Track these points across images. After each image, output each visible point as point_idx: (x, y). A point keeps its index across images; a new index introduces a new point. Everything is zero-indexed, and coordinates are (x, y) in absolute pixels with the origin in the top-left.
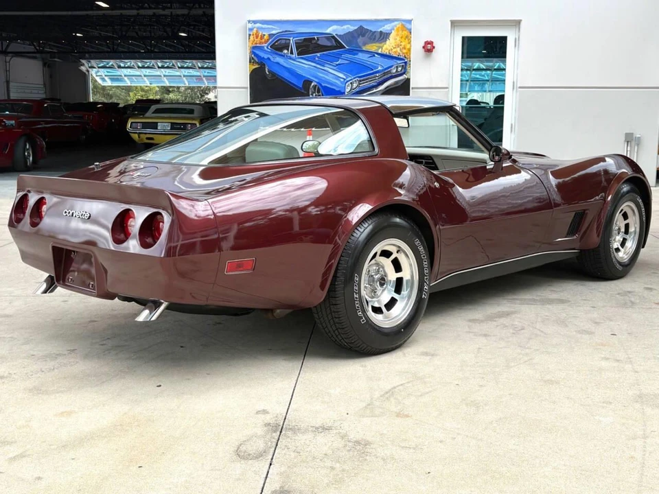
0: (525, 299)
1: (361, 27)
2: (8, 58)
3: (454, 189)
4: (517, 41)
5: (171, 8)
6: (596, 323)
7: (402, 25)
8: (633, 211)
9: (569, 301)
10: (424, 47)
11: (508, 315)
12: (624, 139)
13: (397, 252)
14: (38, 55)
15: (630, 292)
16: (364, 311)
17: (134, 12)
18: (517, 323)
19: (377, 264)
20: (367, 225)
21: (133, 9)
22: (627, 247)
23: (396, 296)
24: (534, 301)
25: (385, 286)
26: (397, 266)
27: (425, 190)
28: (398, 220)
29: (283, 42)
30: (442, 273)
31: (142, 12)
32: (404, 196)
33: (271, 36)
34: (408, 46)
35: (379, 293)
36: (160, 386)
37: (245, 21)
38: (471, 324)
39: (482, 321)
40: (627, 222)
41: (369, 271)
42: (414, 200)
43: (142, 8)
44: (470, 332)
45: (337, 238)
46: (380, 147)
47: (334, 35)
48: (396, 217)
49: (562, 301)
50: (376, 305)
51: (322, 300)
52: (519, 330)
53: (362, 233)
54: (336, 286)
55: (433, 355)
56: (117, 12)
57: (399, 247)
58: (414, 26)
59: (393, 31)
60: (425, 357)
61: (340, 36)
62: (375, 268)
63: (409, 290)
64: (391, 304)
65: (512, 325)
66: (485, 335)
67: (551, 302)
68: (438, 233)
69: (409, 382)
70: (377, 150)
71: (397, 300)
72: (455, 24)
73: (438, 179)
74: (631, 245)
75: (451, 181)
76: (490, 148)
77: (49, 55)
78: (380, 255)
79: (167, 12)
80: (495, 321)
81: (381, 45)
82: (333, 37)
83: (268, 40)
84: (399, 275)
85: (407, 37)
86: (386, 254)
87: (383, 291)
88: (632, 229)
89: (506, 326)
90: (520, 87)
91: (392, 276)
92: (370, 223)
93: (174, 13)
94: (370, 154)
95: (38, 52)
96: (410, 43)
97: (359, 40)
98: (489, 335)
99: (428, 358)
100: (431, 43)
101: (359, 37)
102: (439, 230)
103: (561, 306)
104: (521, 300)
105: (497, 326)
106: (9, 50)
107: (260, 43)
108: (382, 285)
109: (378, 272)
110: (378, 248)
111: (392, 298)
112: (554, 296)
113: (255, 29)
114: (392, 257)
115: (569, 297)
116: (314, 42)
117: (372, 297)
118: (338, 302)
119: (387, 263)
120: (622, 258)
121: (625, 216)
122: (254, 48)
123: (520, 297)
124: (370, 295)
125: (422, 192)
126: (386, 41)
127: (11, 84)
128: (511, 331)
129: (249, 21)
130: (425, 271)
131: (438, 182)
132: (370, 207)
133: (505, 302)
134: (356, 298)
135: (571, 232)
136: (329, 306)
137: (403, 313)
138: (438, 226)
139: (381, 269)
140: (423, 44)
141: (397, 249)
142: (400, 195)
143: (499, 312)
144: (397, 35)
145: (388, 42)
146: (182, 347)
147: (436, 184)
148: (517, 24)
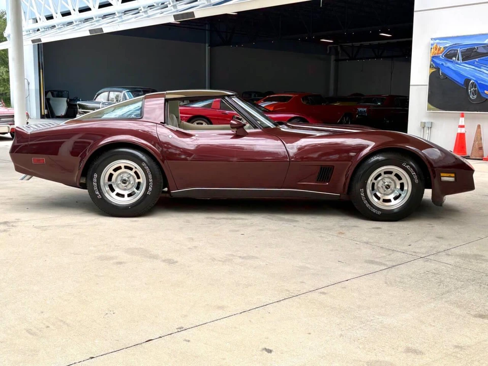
13: (135, 168)
23: (136, 191)
29: (453, 52)
33: (445, 48)
37: (429, 40)
78: (125, 168)
83: (443, 51)
84: (139, 180)
107: (438, 54)
113: (435, 44)
116: (474, 50)
122: (433, 57)
129: (432, 39)
147: (170, 136)
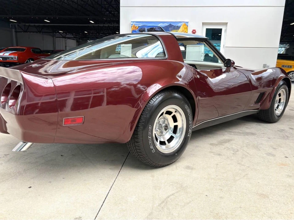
0: (235, 132)
1: (170, 24)
2: (66, 39)
3: (207, 79)
4: (226, 31)
5: (113, 24)
6: (274, 148)
7: (185, 24)
8: (284, 93)
9: (256, 134)
10: (192, 32)
11: (229, 141)
12: (263, 66)
13: (175, 112)
14: (75, 39)
15: (283, 130)
16: (154, 146)
17: (102, 25)
18: (234, 147)
19: (164, 118)
20: (158, 97)
21: (102, 24)
22: (279, 109)
23: (174, 135)
24: (240, 134)
25: (167, 130)
26: (175, 119)
27: (192, 79)
28: (176, 95)
29: (143, 29)
30: (199, 121)
31: (104, 25)
32: (181, 82)
33: (139, 27)
34: (187, 31)
35: (164, 134)
36: (31, 187)
37: (130, 22)
38: (211, 146)
39: (217, 145)
40: (280, 98)
41: (159, 122)
42: (186, 84)
43: (105, 24)
44: (211, 152)
45: (139, 102)
46: (168, 55)
47: (161, 27)
48: (175, 93)
49: (253, 134)
50: (162, 140)
51: (129, 140)
52: (236, 152)
53: (157, 99)
54: (138, 132)
55: (192, 169)
56: (97, 25)
57: (176, 109)
58: (189, 24)
59: (182, 26)
60: (188, 171)
61: (163, 27)
62: (163, 120)
63: (180, 133)
64: (171, 139)
65: (232, 148)
66: (219, 155)
67: (247, 134)
68: (198, 102)
69: (177, 192)
70: (167, 56)
71: (174, 137)
72: (204, 24)
73: (199, 73)
74: (281, 108)
75: (206, 75)
76: (224, 61)
77: (78, 39)
78: (166, 114)
79: (112, 25)
80: (223, 145)
81: (177, 31)
82: (160, 28)
83: (138, 28)
84: (176, 124)
85: (186, 28)
86: (169, 113)
87: (167, 132)
88: (282, 101)
89: (229, 149)
90: (226, 47)
91: (172, 124)
92: (160, 96)
93: (114, 26)
94: (163, 58)
95: (74, 37)
96: (187, 30)
97: (169, 29)
98: (221, 155)
99: (190, 171)
100: (195, 30)
101: (169, 27)
102: (198, 99)
103: (253, 137)
104: (233, 132)
105: (225, 148)
106: (66, 37)
107: (135, 29)
108: (166, 129)
109: (164, 122)
110: (164, 110)
111: (172, 136)
112: (248, 131)
113: (133, 25)
114: (172, 115)
115: (255, 131)
116: (154, 29)
117: (160, 136)
118: (139, 141)
119: (170, 117)
120: (277, 113)
121: (280, 95)
122: (133, 31)
123: (232, 131)
124: (160, 135)
125: (190, 80)
126: (179, 29)
127: (67, 47)
128: (232, 152)
129: (132, 22)
130: (190, 122)
131: (199, 75)
132: (161, 87)
133: (226, 133)
134: (150, 139)
135: (257, 102)
136: (134, 143)
137: (177, 145)
138: (197, 98)
139: (166, 121)
140: (192, 31)
141: (175, 110)
142: (179, 81)
143: (224, 139)
144: (183, 27)
145: (180, 29)
146: (62, 156)
147: (198, 76)
148: (226, 24)
